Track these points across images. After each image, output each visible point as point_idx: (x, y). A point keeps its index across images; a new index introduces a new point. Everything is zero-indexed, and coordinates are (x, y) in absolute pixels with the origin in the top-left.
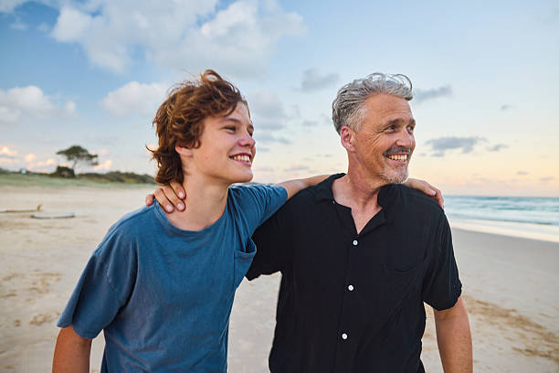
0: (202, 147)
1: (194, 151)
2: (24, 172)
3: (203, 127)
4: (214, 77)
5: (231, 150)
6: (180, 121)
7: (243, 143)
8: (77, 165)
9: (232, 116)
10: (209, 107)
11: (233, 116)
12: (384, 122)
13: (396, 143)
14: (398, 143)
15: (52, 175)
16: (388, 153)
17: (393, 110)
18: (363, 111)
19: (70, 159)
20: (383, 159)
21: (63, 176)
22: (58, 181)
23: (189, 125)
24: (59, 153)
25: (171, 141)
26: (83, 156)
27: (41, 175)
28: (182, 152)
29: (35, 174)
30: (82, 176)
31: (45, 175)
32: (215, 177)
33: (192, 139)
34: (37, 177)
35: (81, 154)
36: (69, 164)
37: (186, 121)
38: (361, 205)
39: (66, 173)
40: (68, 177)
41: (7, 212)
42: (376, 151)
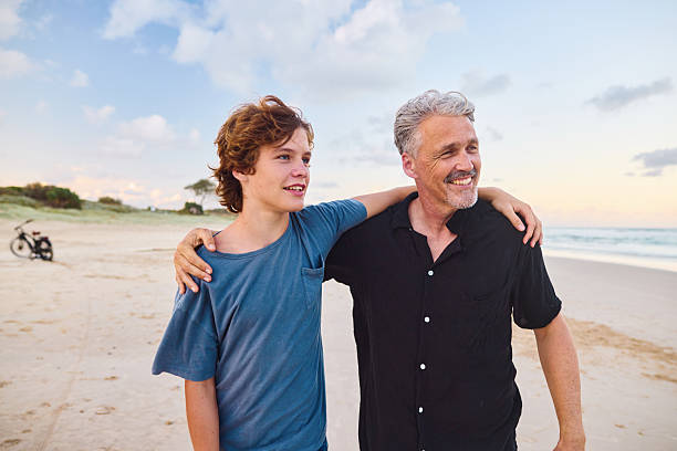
0: (257, 173)
1: (249, 176)
2: (153, 209)
3: (259, 155)
4: (275, 103)
5: (285, 181)
6: (236, 149)
7: (296, 174)
8: (206, 200)
9: (285, 147)
10: (263, 137)
11: (289, 145)
12: (439, 147)
13: (455, 168)
14: (459, 168)
15: (180, 212)
16: (449, 179)
17: (447, 133)
18: (418, 137)
19: (198, 194)
20: (445, 186)
21: (192, 213)
22: (187, 218)
23: (245, 152)
24: (187, 188)
25: (229, 165)
26: (212, 190)
27: (169, 212)
28: (238, 176)
29: (163, 211)
30: (210, 211)
31: (174, 211)
32: (268, 204)
33: (248, 166)
34: (166, 214)
35: (209, 188)
36: (197, 200)
37: (242, 148)
38: (435, 231)
39: (194, 210)
40: (197, 214)
41: (155, 250)
42: (436, 178)
